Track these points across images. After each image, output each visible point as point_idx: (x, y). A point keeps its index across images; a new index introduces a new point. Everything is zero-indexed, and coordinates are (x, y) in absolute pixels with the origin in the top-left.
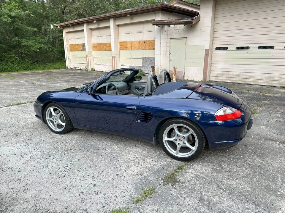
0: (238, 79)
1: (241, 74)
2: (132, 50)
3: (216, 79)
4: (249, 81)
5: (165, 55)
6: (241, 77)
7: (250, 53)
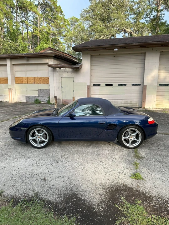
2: (27, 84)
5: (58, 88)
7: (113, 88)
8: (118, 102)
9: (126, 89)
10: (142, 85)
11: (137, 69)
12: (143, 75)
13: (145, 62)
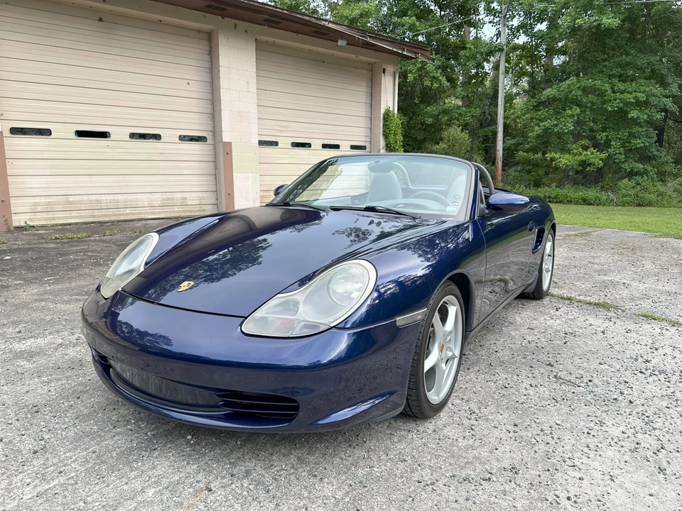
0: (96, 213)
1: (103, 197)
3: (31, 220)
4: (127, 214)
6: (104, 205)
7: (113, 148)
8: (140, 204)
9: (160, 151)
10: (210, 141)
11: (188, 84)
12: (210, 106)
13: (212, 64)
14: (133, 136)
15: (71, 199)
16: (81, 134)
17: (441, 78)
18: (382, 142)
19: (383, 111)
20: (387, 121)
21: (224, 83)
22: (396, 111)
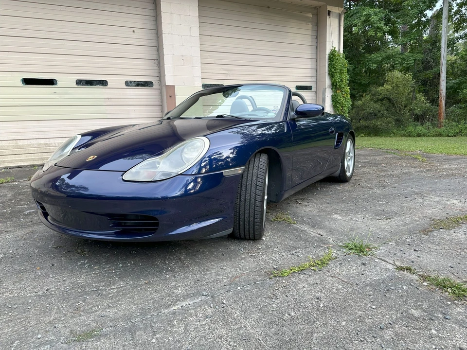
7: (60, 94)
9: (106, 97)
10: (156, 86)
11: (134, 31)
12: (156, 53)
13: (156, 12)
14: (79, 82)
15: (20, 143)
16: (28, 82)
17: (384, 27)
18: (328, 81)
19: (328, 52)
20: (332, 61)
21: (165, 28)
22: (342, 52)
